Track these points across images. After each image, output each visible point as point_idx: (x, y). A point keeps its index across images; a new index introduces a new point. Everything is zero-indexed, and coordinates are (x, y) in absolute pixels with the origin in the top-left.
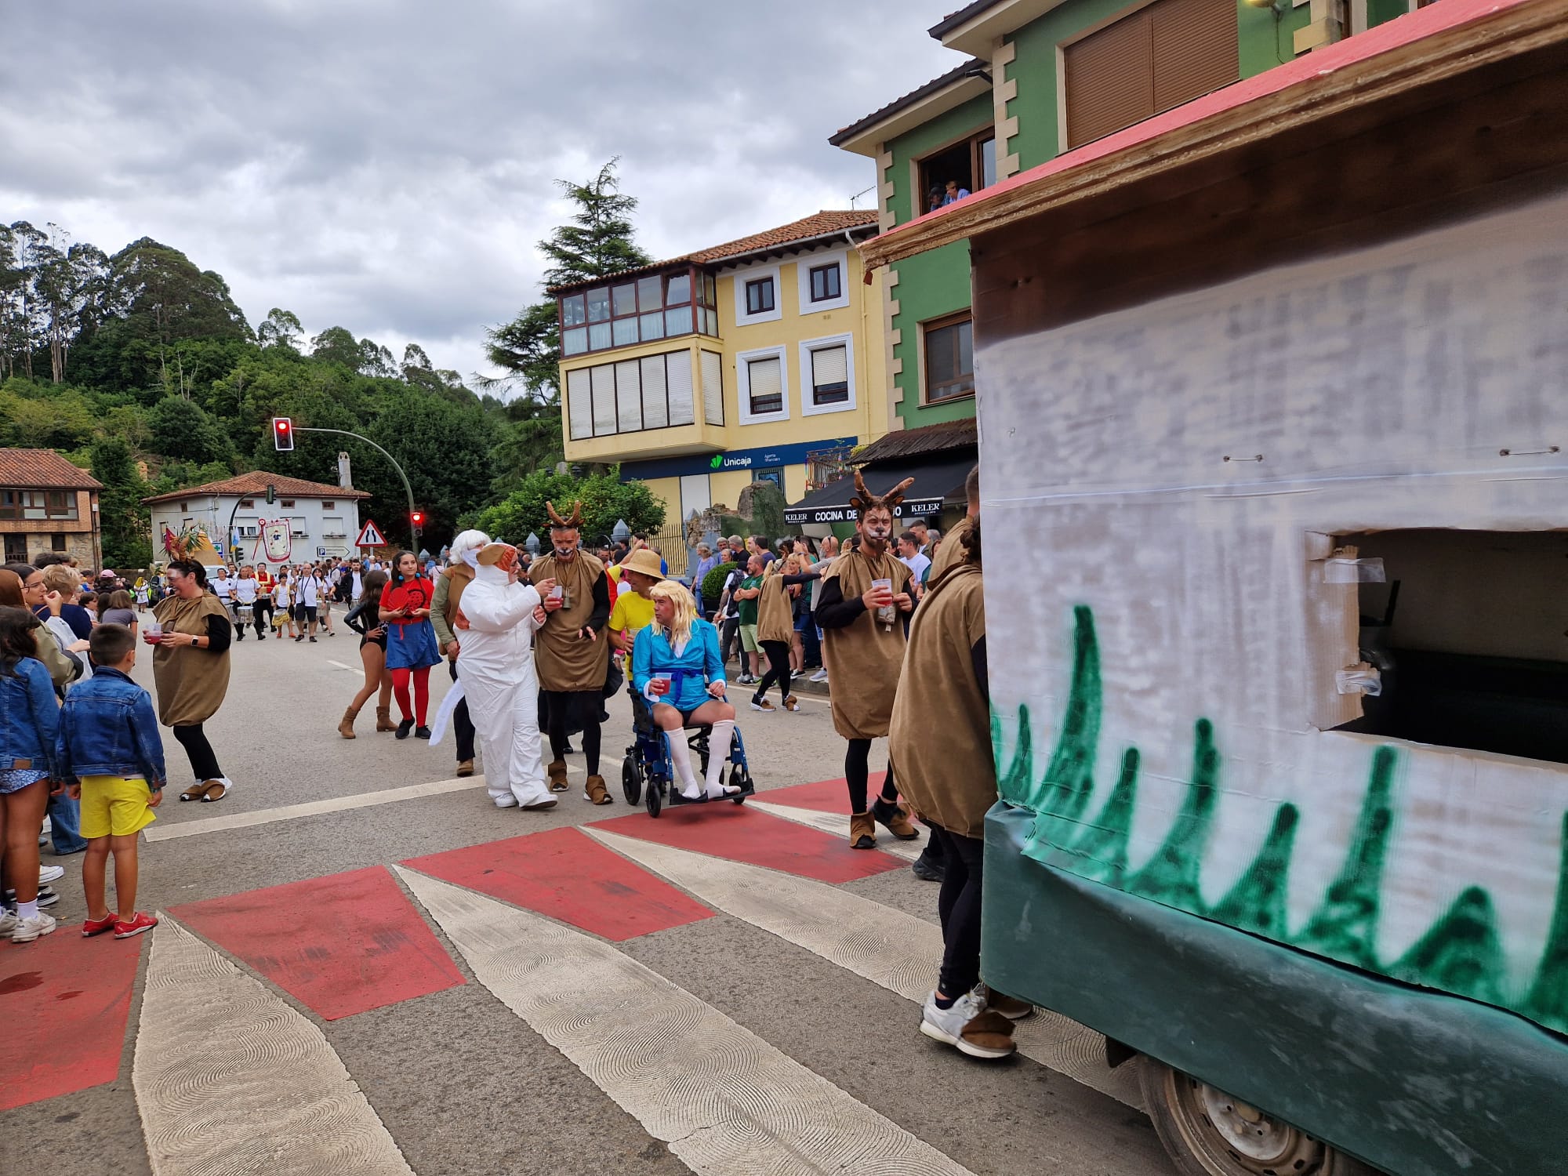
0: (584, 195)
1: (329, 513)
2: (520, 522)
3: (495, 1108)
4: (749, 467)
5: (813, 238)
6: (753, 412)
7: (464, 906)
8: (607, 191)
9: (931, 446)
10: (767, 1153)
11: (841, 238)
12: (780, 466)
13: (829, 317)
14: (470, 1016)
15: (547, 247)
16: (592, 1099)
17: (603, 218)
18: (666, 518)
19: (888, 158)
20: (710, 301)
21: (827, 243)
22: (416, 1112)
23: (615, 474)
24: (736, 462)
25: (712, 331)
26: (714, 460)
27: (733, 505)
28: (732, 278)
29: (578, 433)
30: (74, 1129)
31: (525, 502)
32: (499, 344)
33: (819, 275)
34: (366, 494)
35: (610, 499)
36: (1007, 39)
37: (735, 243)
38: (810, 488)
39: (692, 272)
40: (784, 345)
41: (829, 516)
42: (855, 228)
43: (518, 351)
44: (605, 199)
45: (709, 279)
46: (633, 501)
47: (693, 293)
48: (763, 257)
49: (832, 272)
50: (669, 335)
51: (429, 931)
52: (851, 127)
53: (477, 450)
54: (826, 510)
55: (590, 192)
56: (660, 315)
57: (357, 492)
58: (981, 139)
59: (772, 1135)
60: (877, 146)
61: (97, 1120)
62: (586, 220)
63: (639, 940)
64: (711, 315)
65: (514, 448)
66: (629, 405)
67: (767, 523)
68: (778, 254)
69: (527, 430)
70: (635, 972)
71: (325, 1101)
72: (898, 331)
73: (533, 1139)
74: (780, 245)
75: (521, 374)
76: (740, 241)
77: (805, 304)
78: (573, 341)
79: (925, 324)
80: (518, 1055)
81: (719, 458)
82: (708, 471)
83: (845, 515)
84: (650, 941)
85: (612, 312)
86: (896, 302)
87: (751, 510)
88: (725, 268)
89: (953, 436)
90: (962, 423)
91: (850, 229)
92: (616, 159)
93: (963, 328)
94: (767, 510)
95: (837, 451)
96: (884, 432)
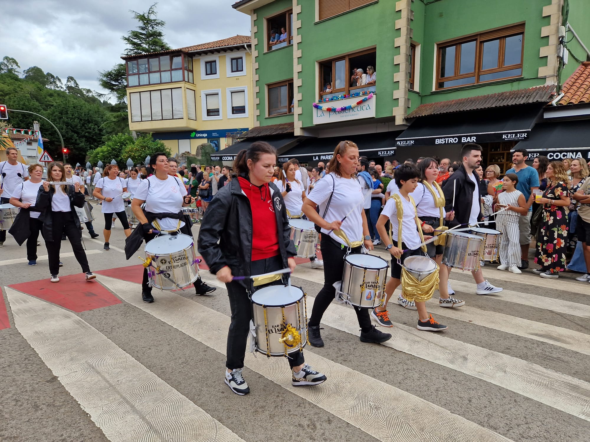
0: (142, 18)
1: (29, 147)
2: (111, 155)
4: (206, 137)
5: (232, 46)
6: (208, 115)
7: (25, 301)
8: (152, 17)
9: (268, 133)
10: (93, 379)
11: (243, 47)
12: (219, 138)
13: (238, 79)
14: (5, 339)
15: (126, 39)
17: (150, 28)
19: (255, 17)
20: (190, 68)
21: (238, 48)
23: (150, 137)
24: (201, 135)
25: (191, 81)
26: (192, 134)
27: (194, 152)
28: (199, 59)
29: (135, 119)
31: (112, 147)
32: (105, 79)
33: (234, 61)
34: (46, 139)
37: (202, 45)
38: (227, 147)
39: (183, 55)
40: (220, 89)
41: (228, 158)
43: (113, 83)
44: (151, 21)
45: (190, 59)
46: (157, 148)
47: (183, 65)
48: (212, 52)
49: (239, 60)
50: (173, 81)
51: (5, 309)
52: (240, 2)
53: (97, 124)
54: (226, 156)
55: (144, 17)
56: (169, 72)
57: (43, 139)
58: (290, 12)
59: (98, 373)
60: (251, 11)
62: (143, 29)
63: (86, 312)
64: (190, 74)
65: (113, 124)
66: (157, 108)
67: (207, 160)
68: (218, 51)
69: (118, 117)
70: (78, 322)
72: (258, 87)
73: (8, 378)
74: (219, 48)
75: (115, 93)
76: (204, 44)
77: (229, 73)
78: (133, 80)
79: (269, 85)
80: (16, 351)
81: (194, 133)
82: (190, 138)
84: (92, 312)
85: (149, 70)
86: (258, 75)
87: (201, 155)
88: (196, 55)
89: (276, 130)
90: (280, 125)
91: (247, 44)
92: (156, 3)
93: (282, 88)
94: (207, 155)
95: (238, 133)
96: (253, 126)
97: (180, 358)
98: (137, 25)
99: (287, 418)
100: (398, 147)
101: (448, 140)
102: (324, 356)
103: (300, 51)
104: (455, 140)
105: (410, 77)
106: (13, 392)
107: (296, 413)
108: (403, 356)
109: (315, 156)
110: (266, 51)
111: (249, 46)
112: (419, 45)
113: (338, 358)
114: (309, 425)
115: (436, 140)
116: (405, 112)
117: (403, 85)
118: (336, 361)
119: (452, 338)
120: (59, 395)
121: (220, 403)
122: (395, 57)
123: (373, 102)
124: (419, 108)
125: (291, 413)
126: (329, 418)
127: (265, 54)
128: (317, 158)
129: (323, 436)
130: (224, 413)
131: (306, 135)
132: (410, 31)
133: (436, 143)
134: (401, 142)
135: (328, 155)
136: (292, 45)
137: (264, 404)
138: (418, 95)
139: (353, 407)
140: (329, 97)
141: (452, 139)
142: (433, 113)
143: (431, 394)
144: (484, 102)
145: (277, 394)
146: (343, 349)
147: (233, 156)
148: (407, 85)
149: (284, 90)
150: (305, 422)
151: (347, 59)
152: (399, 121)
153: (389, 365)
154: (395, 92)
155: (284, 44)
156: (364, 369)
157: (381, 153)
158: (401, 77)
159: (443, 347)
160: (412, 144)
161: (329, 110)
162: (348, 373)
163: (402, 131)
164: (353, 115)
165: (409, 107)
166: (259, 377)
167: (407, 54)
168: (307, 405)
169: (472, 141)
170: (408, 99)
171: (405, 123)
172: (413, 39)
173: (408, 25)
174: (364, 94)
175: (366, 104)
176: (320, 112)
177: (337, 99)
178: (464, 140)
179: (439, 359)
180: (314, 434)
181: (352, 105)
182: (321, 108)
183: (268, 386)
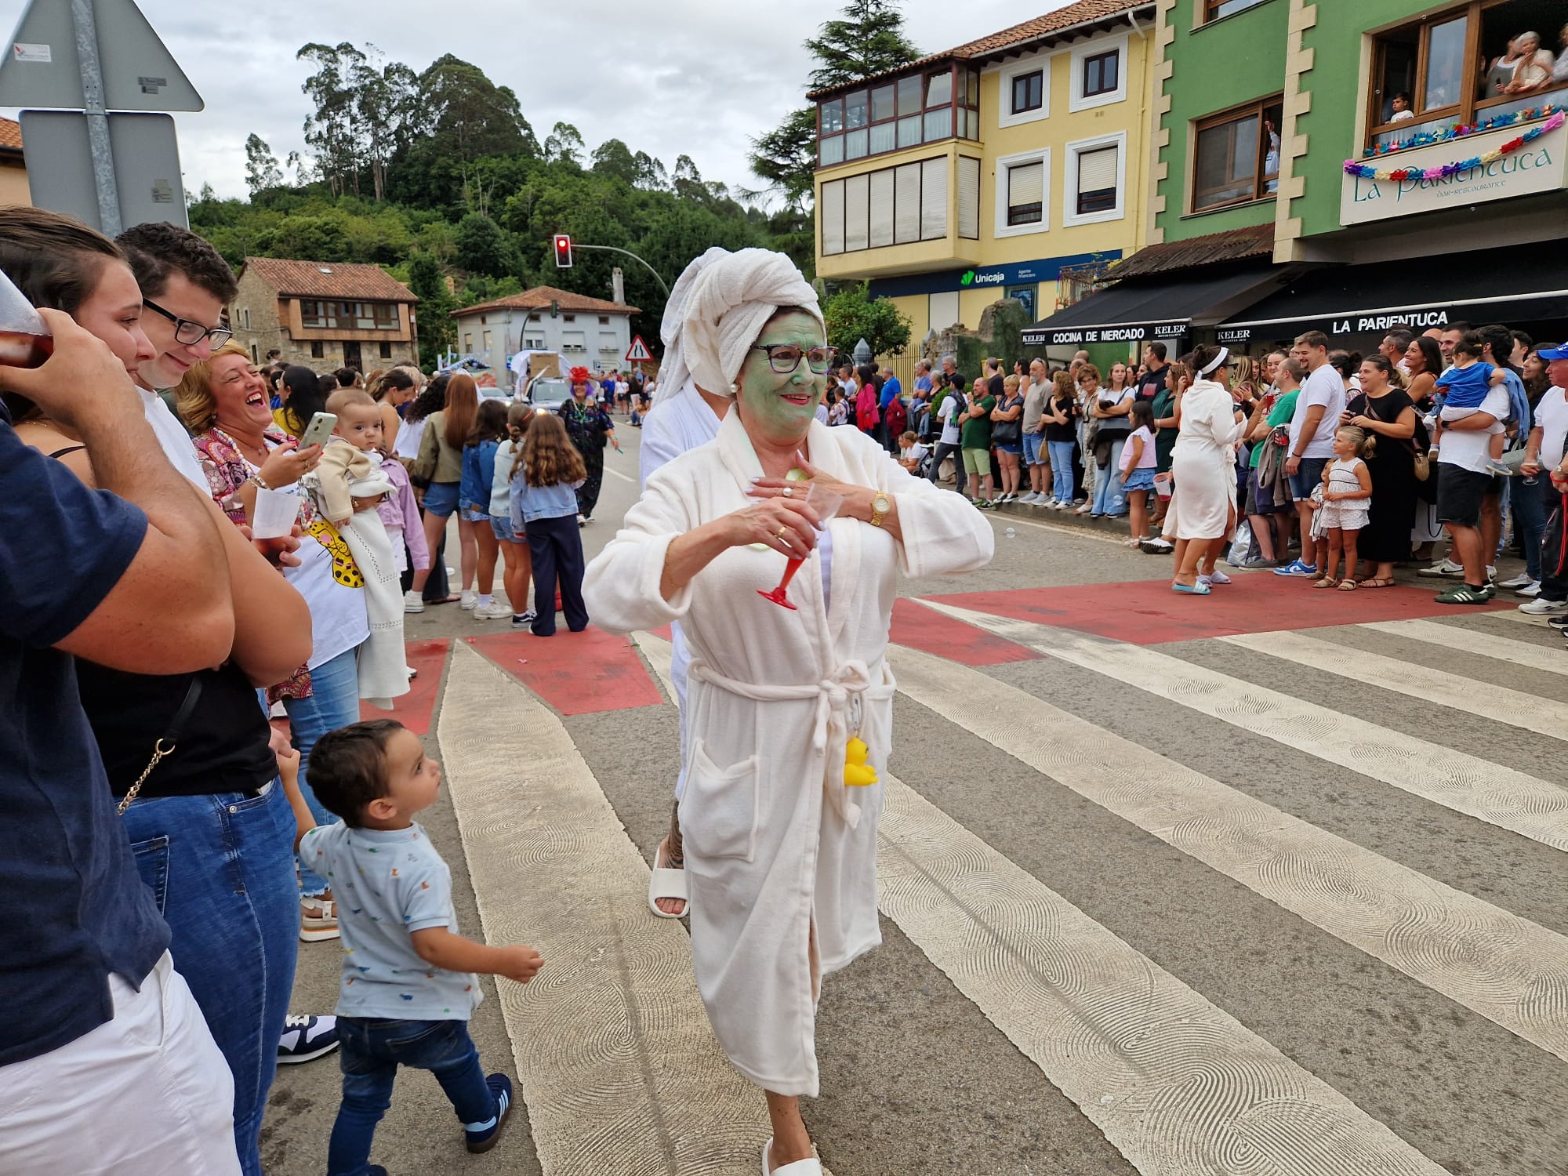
1: (604, 328)
4: (1001, 283)
5: (1091, 22)
6: (1010, 223)
9: (1189, 261)
11: (1124, 20)
12: (1035, 282)
13: (1101, 113)
15: (813, 45)
17: (872, 8)
18: (911, 338)
20: (973, 101)
21: (1106, 27)
22: (616, 773)
23: (864, 292)
24: (988, 279)
25: (972, 135)
26: (965, 276)
27: (973, 324)
28: (998, 72)
29: (830, 248)
32: (762, 153)
33: (1095, 65)
34: (636, 309)
35: (857, 317)
37: (1005, 32)
38: (1061, 307)
39: (954, 69)
40: (1049, 148)
41: (1068, 337)
42: (1139, 8)
43: (780, 161)
45: (973, 75)
46: (879, 319)
47: (954, 93)
48: (1032, 48)
49: (1109, 61)
50: (927, 140)
54: (1064, 332)
56: (918, 119)
57: (629, 308)
62: (854, 12)
64: (972, 115)
66: (882, 218)
67: (1008, 344)
68: (1050, 42)
71: (559, 759)
72: (1166, 132)
74: (1053, 33)
75: (782, 185)
76: (1011, 29)
77: (1076, 101)
78: (830, 151)
79: (1199, 123)
81: (971, 274)
82: (957, 287)
83: (1084, 337)
85: (870, 117)
86: (1168, 97)
87: (992, 331)
88: (991, 63)
89: (1216, 249)
90: (1227, 234)
91: (1134, 9)
93: (1240, 125)
94: (1009, 331)
95: (1094, 266)
96: (1143, 244)
97: (1025, 813)
99: (1332, 989)
102: (1417, 869)
103: (1312, 9)
107: (1356, 984)
109: (1340, 321)
110: (1198, 21)
111: (1147, 14)
113: (1463, 881)
114: (1396, 1016)
118: (1459, 886)
125: (1342, 981)
126: (1454, 1013)
127: (1194, 33)
128: (1346, 326)
129: (1444, 1050)
130: (1162, 945)
131: (1312, 258)
135: (1386, 315)
137: (1262, 947)
140: (1404, 136)
145: (1294, 933)
146: (1478, 862)
147: (1084, 332)
149: (1248, 132)
150: (1388, 1011)
151: (1475, 14)
156: (1553, 919)
161: (1399, 177)
162: (1500, 920)
164: (1483, 187)
166: (1236, 887)
168: (1385, 973)
174: (1532, 117)
175: (1536, 150)
176: (1365, 186)
177: (1431, 141)
180: (1415, 1041)
181: (1484, 156)
182: (1370, 174)
183: (1264, 911)
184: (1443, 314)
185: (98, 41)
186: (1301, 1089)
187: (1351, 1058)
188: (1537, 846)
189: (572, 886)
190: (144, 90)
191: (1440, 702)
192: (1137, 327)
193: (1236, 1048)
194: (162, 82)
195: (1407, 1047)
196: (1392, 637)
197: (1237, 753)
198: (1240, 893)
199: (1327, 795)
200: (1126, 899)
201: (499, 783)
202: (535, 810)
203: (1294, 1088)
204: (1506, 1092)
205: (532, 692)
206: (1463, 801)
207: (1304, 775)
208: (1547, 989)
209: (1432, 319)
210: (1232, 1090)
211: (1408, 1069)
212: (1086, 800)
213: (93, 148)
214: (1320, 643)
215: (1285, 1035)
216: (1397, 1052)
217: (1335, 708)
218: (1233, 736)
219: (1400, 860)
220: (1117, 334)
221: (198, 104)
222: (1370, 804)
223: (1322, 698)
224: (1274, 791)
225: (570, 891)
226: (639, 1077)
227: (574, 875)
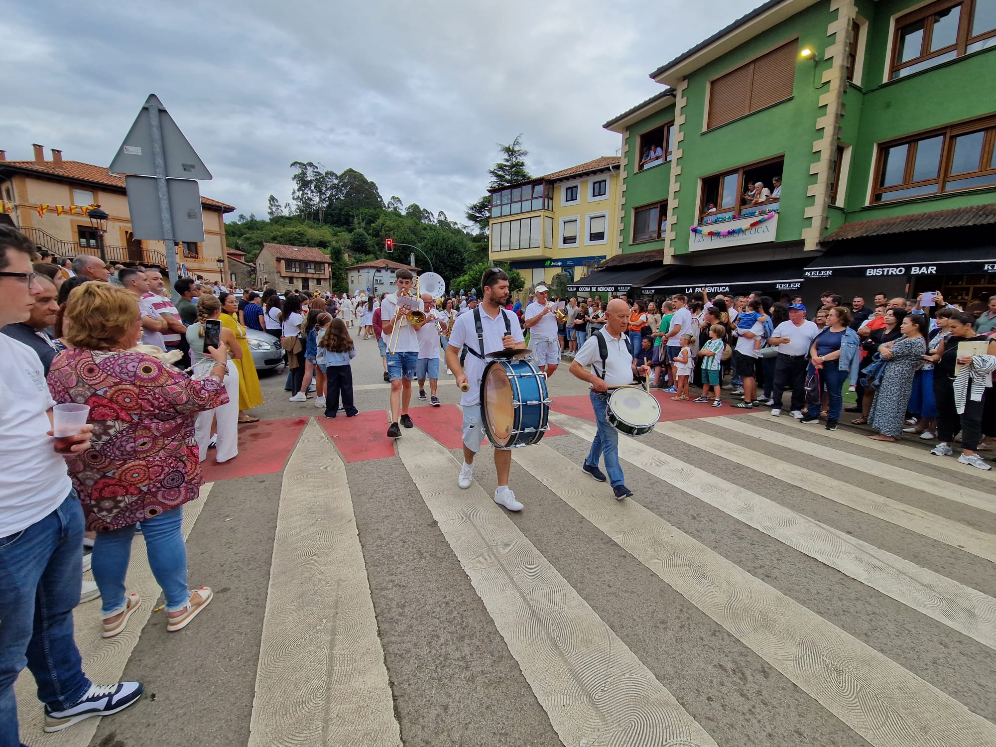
0: (507, 150)
2: (471, 283)
3: (388, 501)
4: (560, 266)
5: (596, 169)
6: (564, 243)
8: (517, 148)
9: (631, 262)
10: (470, 531)
11: (608, 169)
12: (573, 266)
13: (600, 203)
14: (392, 468)
15: (491, 172)
16: (419, 503)
17: (514, 159)
18: (525, 285)
19: (627, 135)
20: (551, 196)
21: (601, 171)
22: (363, 498)
23: (507, 266)
24: (556, 264)
25: (550, 209)
26: (547, 262)
28: (560, 186)
29: (495, 249)
30: (263, 485)
31: (473, 276)
32: (470, 212)
33: (597, 185)
34: (419, 269)
36: (685, 78)
37: (564, 170)
38: (583, 276)
39: (544, 183)
40: (580, 215)
41: (585, 289)
43: (477, 215)
44: (516, 151)
45: (551, 186)
47: (544, 192)
48: (574, 177)
49: (603, 184)
50: (533, 210)
52: (612, 120)
53: (460, 254)
54: (583, 287)
55: (510, 149)
56: (530, 201)
57: (417, 269)
58: (670, 125)
59: (474, 526)
60: (624, 128)
61: (270, 484)
62: (507, 161)
64: (550, 201)
65: (474, 253)
66: (515, 238)
67: (562, 290)
68: (581, 175)
69: (478, 247)
70: (451, 461)
71: (337, 489)
72: (624, 211)
73: (396, 513)
74: (582, 172)
75: (478, 224)
77: (590, 198)
78: (496, 212)
79: (636, 209)
80: (402, 484)
81: (549, 262)
82: (544, 267)
83: (591, 289)
85: (511, 200)
86: (625, 198)
87: (556, 284)
88: (558, 182)
89: (641, 258)
90: (646, 252)
91: (614, 165)
92: (521, 134)
93: (651, 210)
94: (563, 285)
95: (596, 261)
96: (614, 254)
97: (554, 525)
98: (501, 158)
99: (700, 649)
100: (807, 278)
101: (888, 271)
102: (735, 562)
103: (680, 167)
104: (900, 271)
105: (832, 189)
106: (400, 530)
107: (712, 645)
108: (860, 588)
109: (689, 288)
110: (636, 170)
111: (617, 167)
112: (848, 147)
113: (757, 571)
114: (734, 670)
115: (868, 270)
116: (821, 234)
117: (821, 199)
118: (755, 575)
119: (937, 571)
120: (440, 544)
121: (608, 601)
122: (812, 166)
123: (773, 224)
124: (841, 228)
125: (705, 643)
126: (763, 667)
127: (635, 174)
128: (691, 290)
129: (760, 697)
130: (616, 617)
131: (677, 263)
132: (838, 129)
133: (868, 274)
134: (811, 273)
136: (670, 161)
137: (665, 618)
138: (840, 212)
139: (797, 659)
141: (895, 269)
142: (865, 235)
143: (925, 667)
144: (952, 219)
145: (681, 607)
146: (762, 558)
147: (591, 287)
148: (826, 199)
149: (654, 213)
150: (730, 666)
151: (741, 172)
152: (811, 245)
153: (841, 600)
154: (807, 209)
155: (660, 161)
156: (802, 597)
157: (781, 286)
158: (819, 190)
159: (925, 586)
160: (829, 275)
161: (711, 234)
162: (778, 598)
163: (815, 258)
164: (742, 239)
165: (826, 228)
166: (652, 575)
167: (831, 161)
168: (726, 636)
169: (929, 273)
170: (827, 218)
171: (818, 248)
172: (841, 140)
173: (836, 122)
174: (761, 213)
175: (763, 226)
176: (698, 236)
177: (724, 221)
178: (915, 271)
179: (924, 605)
180: (745, 689)
181: (744, 228)
182: (700, 232)
183: (666, 590)
184: (727, 287)
185: (163, 147)
186: (688, 732)
187: (714, 704)
188: (788, 548)
189: (322, 573)
190: (185, 170)
191: (735, 461)
192: (611, 286)
193: (654, 697)
194: (193, 167)
195: (742, 695)
196: (713, 425)
197: (651, 489)
198: (654, 579)
199: (691, 515)
200: (599, 583)
201: (304, 503)
202: (317, 521)
203: (685, 731)
204: (797, 732)
205: (336, 448)
206: (751, 519)
207: (681, 503)
208: (806, 649)
209: (723, 289)
210: (651, 733)
211: (744, 714)
212: (583, 518)
213: (160, 194)
214: (684, 428)
215: (678, 686)
216: (735, 699)
217: (692, 464)
218: (649, 479)
219: (726, 556)
220: (604, 289)
221: (210, 177)
222: (711, 521)
223: (686, 458)
224: (668, 512)
225: (319, 577)
226: (320, 724)
227: (325, 565)
